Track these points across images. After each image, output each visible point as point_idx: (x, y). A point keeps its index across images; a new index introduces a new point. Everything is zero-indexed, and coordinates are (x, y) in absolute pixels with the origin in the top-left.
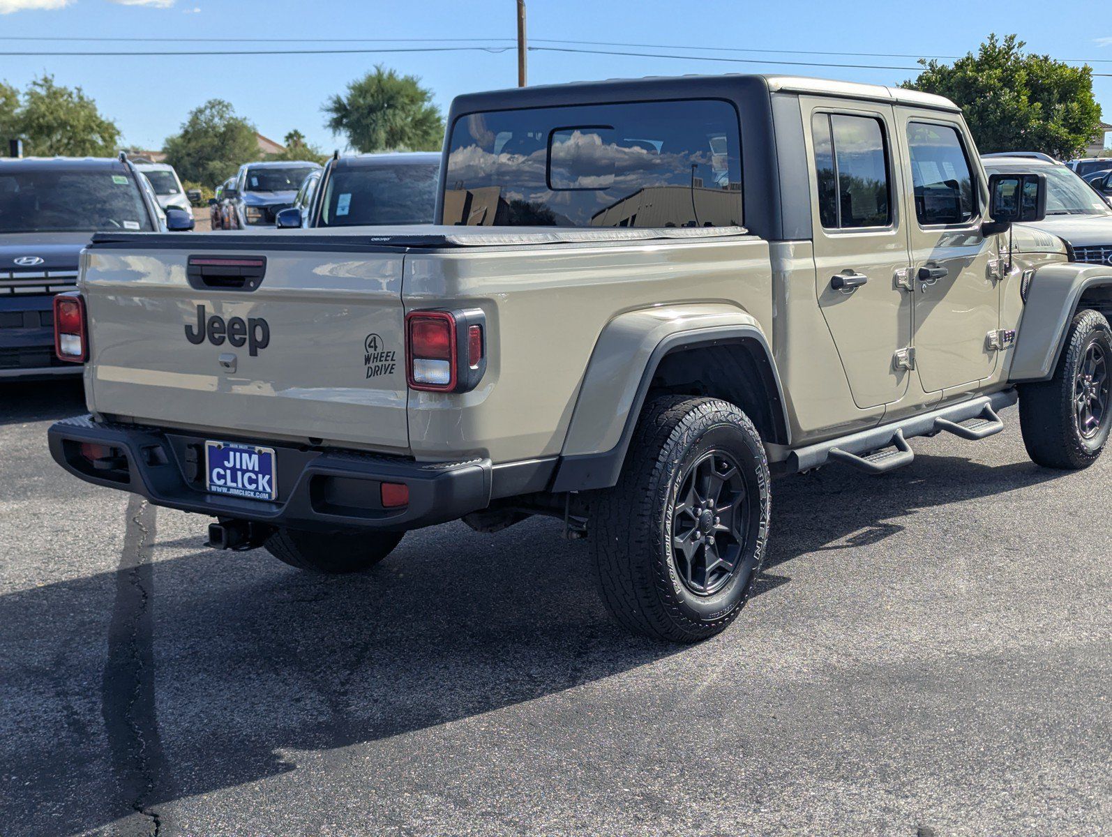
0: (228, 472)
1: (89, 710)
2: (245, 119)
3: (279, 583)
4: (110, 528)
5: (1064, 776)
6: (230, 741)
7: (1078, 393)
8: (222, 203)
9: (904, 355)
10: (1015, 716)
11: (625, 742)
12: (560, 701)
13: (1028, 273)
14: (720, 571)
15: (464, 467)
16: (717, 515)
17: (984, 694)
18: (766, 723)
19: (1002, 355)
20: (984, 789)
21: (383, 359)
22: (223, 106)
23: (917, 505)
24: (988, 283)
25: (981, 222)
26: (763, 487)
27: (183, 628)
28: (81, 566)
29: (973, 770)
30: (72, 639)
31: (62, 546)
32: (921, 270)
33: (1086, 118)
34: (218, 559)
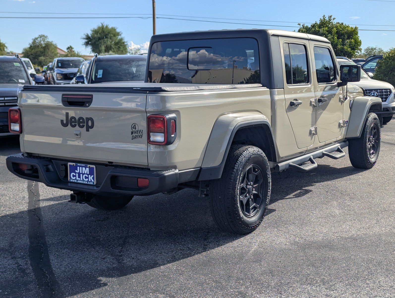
0: (77, 174)
1: (25, 264)
2: (52, 41)
3: (89, 214)
4: (22, 194)
5: (387, 281)
6: (81, 274)
7: (369, 142)
8: (47, 72)
9: (313, 129)
10: (365, 260)
11: (228, 272)
12: (201, 257)
13: (352, 100)
14: (255, 208)
15: (169, 172)
16: (254, 188)
17: (353, 251)
18: (277, 264)
19: (344, 129)
20: (360, 287)
21: (138, 133)
22: (45, 37)
23: (315, 182)
24: (340, 103)
25: (337, 82)
26: (269, 177)
27: (56, 232)
28: (13, 208)
29: (355, 280)
30: (14, 237)
31: (5, 201)
32: (319, 99)
33: (356, 45)
34: (65, 205)
